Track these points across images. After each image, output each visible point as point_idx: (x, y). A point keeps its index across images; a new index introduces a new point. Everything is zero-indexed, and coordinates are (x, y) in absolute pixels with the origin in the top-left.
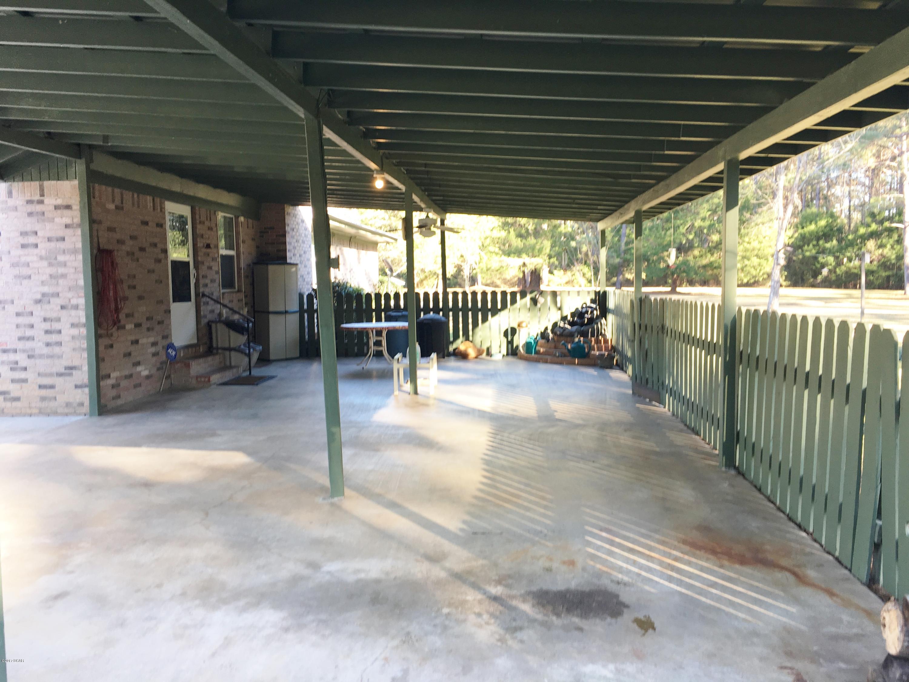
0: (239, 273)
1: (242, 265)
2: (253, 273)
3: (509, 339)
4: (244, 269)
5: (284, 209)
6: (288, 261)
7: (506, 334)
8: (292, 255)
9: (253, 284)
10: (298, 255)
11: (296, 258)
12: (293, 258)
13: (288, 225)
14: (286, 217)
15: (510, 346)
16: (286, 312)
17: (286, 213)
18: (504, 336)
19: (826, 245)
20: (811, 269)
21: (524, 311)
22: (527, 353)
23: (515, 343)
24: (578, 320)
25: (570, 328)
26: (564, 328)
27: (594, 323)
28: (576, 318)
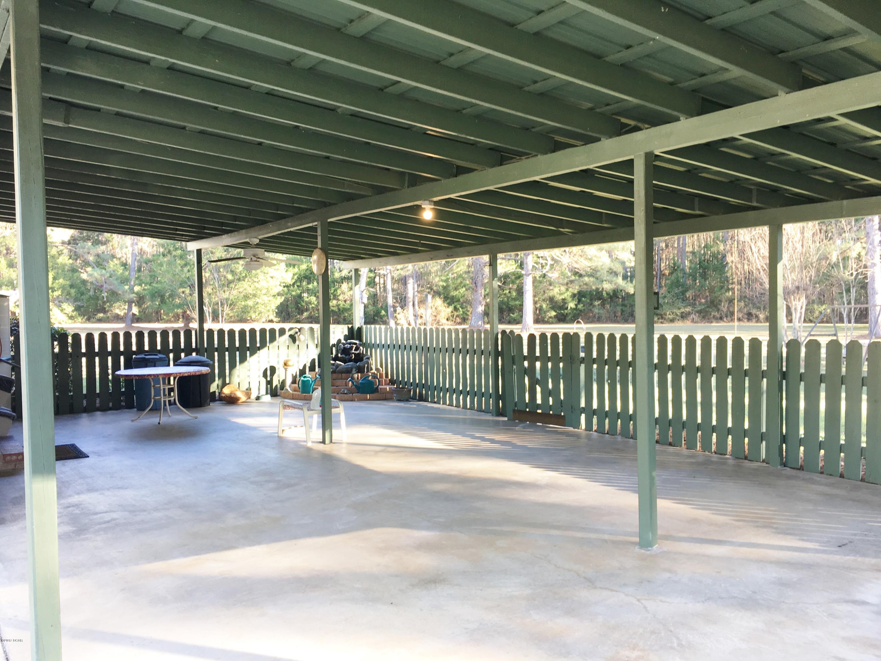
3: (269, 379)
7: (265, 375)
15: (269, 386)
18: (263, 376)
19: (309, 286)
20: (298, 308)
21: (284, 349)
22: (303, 393)
23: (275, 383)
24: (344, 356)
25: (343, 364)
26: (336, 364)
27: (364, 358)
28: (339, 355)
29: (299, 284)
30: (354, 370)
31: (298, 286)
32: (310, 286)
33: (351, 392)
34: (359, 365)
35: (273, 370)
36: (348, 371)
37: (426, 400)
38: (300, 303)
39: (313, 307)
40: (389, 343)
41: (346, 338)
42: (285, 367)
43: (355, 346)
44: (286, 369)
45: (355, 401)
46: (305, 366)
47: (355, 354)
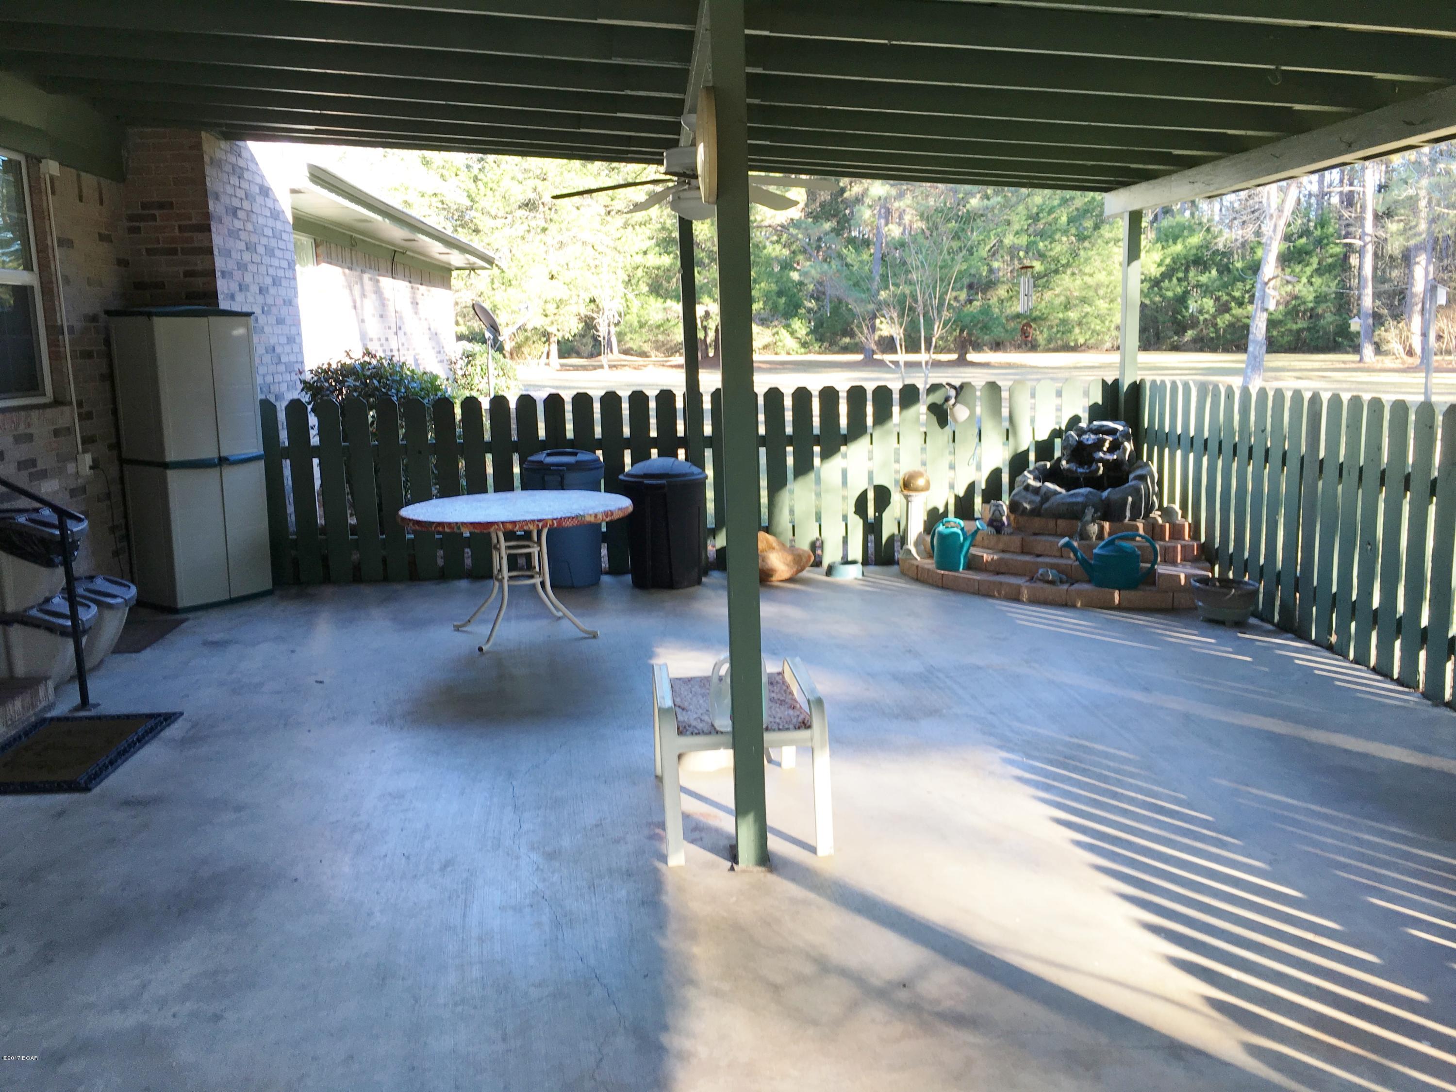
0: (53, 344)
1: (65, 317)
2: (107, 342)
3: (871, 519)
4: (71, 329)
5: (198, 146)
6: (224, 305)
7: (861, 508)
8: (234, 287)
9: (110, 377)
10: (255, 289)
11: (251, 299)
12: (239, 297)
13: (217, 197)
14: (208, 170)
15: (871, 538)
16: (223, 461)
17: (206, 159)
18: (856, 512)
19: (1200, 278)
20: (1175, 321)
21: (912, 440)
22: (940, 566)
23: (888, 529)
24: (1073, 466)
25: (1063, 491)
26: (1043, 490)
27: (1131, 476)
28: (1064, 462)
29: (1181, 275)
30: (1090, 512)
31: (1179, 280)
32: (1204, 279)
33: (1067, 577)
34: (1108, 498)
35: (883, 496)
36: (1074, 513)
37: (1302, 635)
38: (1180, 313)
39: (1205, 320)
40: (1206, 435)
41: (1096, 412)
42: (906, 492)
43: (1109, 438)
44: (907, 497)
45: (1074, 606)
46: (971, 488)
47: (1105, 462)
